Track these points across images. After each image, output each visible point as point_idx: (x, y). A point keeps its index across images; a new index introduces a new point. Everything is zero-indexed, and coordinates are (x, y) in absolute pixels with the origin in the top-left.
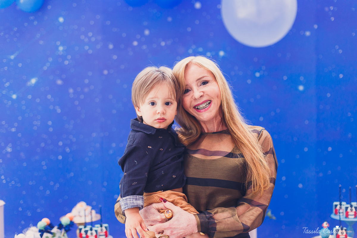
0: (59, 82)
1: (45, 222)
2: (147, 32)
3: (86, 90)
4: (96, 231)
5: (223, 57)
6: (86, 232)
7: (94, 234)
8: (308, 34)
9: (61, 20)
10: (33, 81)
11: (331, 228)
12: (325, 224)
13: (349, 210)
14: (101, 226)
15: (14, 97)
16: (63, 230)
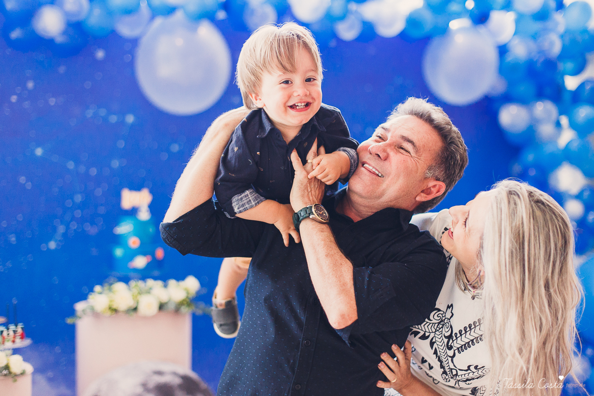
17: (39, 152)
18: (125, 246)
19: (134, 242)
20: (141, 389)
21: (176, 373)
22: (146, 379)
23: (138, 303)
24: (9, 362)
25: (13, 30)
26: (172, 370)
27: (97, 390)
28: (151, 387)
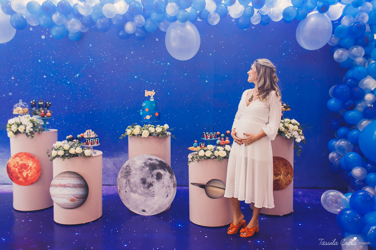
0: (90, 76)
1: (70, 136)
2: (132, 53)
3: (103, 80)
4: (92, 141)
5: (169, 65)
6: (88, 141)
7: (91, 142)
8: (211, 54)
9: (91, 45)
10: (78, 75)
11: (198, 143)
12: (196, 141)
13: (208, 135)
14: (95, 139)
15: (68, 82)
16: (78, 140)
17: (136, 77)
18: (143, 110)
19: (147, 110)
20: (144, 164)
21: (157, 160)
22: (146, 161)
23: (142, 132)
24: (84, 152)
25: (120, 32)
26: (155, 159)
27: (128, 163)
28: (147, 164)
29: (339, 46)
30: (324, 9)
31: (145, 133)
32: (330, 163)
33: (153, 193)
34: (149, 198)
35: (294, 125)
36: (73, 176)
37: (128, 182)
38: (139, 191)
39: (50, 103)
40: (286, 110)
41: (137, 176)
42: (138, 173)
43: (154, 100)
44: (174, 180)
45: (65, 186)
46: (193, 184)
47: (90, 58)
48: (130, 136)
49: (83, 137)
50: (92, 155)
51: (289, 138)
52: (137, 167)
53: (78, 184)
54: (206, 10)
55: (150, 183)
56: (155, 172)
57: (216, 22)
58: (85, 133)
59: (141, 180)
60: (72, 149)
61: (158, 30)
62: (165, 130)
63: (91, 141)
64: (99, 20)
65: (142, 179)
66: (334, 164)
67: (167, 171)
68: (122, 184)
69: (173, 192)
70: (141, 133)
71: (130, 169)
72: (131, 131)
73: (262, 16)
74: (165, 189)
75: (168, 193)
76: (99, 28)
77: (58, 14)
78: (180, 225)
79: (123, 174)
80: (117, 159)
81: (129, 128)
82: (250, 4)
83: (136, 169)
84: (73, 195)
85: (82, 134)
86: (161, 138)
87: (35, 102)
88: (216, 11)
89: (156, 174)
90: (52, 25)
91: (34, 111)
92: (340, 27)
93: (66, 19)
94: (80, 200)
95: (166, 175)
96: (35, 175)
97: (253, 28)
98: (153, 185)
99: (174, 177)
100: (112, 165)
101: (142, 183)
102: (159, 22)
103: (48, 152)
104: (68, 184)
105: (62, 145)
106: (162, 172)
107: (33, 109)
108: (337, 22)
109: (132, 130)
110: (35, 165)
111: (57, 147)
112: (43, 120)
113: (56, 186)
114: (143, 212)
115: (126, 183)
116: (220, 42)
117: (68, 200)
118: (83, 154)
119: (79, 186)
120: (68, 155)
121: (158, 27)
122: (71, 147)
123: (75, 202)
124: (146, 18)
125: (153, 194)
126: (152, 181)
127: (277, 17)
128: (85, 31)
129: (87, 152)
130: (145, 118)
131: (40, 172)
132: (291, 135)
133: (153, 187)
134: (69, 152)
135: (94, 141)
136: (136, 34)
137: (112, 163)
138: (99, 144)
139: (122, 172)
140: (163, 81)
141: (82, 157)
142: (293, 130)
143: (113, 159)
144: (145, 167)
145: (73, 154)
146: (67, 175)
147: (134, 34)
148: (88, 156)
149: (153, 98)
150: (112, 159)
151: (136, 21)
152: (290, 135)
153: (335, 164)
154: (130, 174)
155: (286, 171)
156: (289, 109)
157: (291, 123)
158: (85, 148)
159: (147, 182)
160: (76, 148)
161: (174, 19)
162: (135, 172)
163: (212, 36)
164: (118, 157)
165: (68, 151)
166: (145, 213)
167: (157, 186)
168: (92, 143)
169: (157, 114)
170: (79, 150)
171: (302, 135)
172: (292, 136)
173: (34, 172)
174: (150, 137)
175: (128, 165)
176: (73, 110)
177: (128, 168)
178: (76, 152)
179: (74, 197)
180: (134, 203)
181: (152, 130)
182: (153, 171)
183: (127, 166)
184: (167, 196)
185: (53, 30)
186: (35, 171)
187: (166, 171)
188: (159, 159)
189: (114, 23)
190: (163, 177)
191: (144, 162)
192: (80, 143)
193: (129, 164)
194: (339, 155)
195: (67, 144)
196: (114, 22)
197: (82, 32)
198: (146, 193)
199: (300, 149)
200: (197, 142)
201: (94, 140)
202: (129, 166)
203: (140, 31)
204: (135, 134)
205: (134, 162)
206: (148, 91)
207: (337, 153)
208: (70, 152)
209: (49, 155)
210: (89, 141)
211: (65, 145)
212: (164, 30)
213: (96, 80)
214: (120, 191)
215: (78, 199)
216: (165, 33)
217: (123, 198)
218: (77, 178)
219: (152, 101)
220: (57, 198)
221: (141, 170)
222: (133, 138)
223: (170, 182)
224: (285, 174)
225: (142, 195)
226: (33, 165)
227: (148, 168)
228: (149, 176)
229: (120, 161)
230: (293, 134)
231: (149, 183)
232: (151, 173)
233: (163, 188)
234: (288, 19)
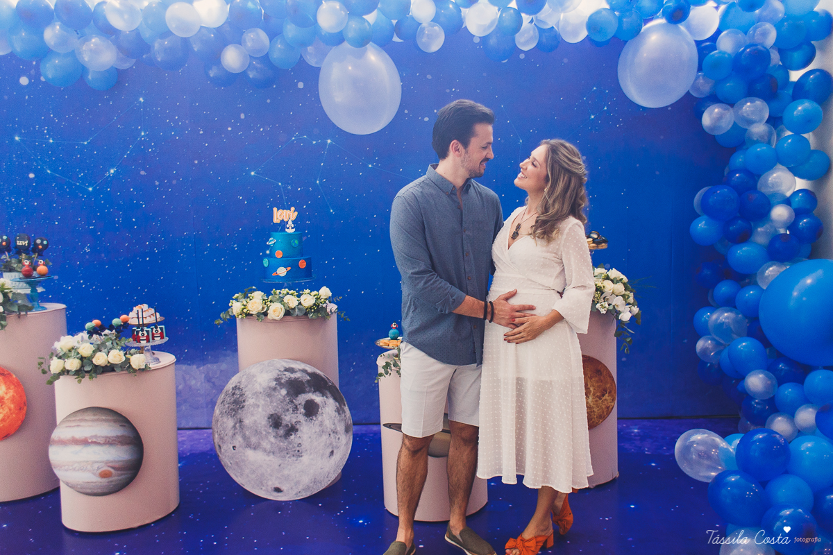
0: (143, 173)
1: (96, 322)
2: (243, 116)
3: (175, 182)
4: (147, 332)
5: (331, 145)
6: (138, 332)
7: (146, 334)
8: (426, 119)
9: (141, 100)
12: (394, 325)
14: (156, 328)
15: (90, 189)
16: (114, 331)
17: (253, 173)
18: (271, 256)
19: (279, 254)
20: (275, 383)
21: (304, 371)
22: (278, 375)
23: (268, 309)
24: (129, 359)
25: (211, 69)
26: (300, 368)
27: (237, 381)
28: (283, 381)
29: (714, 99)
30: (677, 16)
31: (276, 310)
32: (698, 362)
33: (298, 449)
34: (290, 460)
35: (615, 281)
36: (104, 418)
37: (238, 425)
38: (265, 444)
39: (45, 242)
40: (598, 247)
41: (260, 410)
42: (263, 402)
43: (294, 230)
44: (345, 416)
45: (85, 442)
46: (389, 426)
47: (141, 130)
48: (240, 316)
49: (126, 324)
50: (151, 366)
51: (605, 312)
52: (258, 388)
53: (117, 437)
54: (412, 18)
55: (290, 425)
56: (302, 399)
57: (435, 46)
58: (133, 314)
59: (269, 418)
60: (99, 354)
61: (302, 61)
62: (322, 300)
63: (145, 332)
64: (159, 40)
65: (271, 417)
66: (707, 363)
67: (329, 395)
68: (224, 429)
69: (344, 445)
70: (265, 310)
71: (241, 395)
72: (243, 307)
73: (541, 31)
74: (325, 437)
75: (332, 448)
76: (159, 59)
77: (58, 27)
78: (361, 521)
79: (227, 406)
80: (215, 367)
81: (237, 300)
82: (513, 5)
83: (256, 394)
84: (107, 463)
85: (124, 317)
86: (312, 319)
87: (8, 241)
88: (435, 20)
89: (303, 403)
90: (44, 52)
91: (7, 262)
92: (715, 54)
93: (79, 38)
94: (125, 474)
95: (328, 406)
96: (14, 416)
97: (522, 56)
98: (297, 430)
99: (346, 408)
100: (203, 381)
101: (271, 426)
102: (304, 44)
103: (42, 363)
104: (92, 437)
105: (76, 345)
106: (318, 398)
107: (3, 257)
108: (708, 43)
109: (245, 303)
110: (11, 393)
111: (62, 350)
112: (27, 283)
113: (63, 443)
114: (276, 494)
115: (234, 427)
116: (448, 91)
117: (94, 474)
118: (126, 366)
119: (120, 442)
120: (91, 370)
121: (301, 56)
122: (98, 349)
123: (111, 479)
124: (273, 34)
125: (298, 451)
126: (295, 420)
127: (575, 33)
128: (126, 66)
129: (137, 360)
130: (274, 274)
131: (25, 408)
132: (609, 305)
133: (299, 434)
134: (92, 361)
135: (154, 332)
136: (249, 73)
137: (203, 375)
138: (166, 339)
139: (224, 401)
140: (318, 182)
141: (124, 372)
142: (613, 293)
143: (205, 366)
144: (278, 388)
145: (103, 365)
146: (89, 416)
147: (244, 74)
148: (139, 369)
149: (293, 226)
150: (201, 368)
151: (249, 44)
152: (607, 305)
153: (711, 364)
154: (243, 407)
155: (599, 387)
156: (603, 244)
157: (607, 278)
158: (133, 351)
159: (284, 423)
160: (109, 352)
161: (338, 39)
162: (253, 400)
163: (429, 77)
164: (216, 362)
165: (90, 359)
166: (280, 494)
167: (307, 431)
168: (148, 336)
169: (303, 264)
170: (116, 356)
171: (633, 305)
172: (611, 307)
173: (10, 410)
174: (288, 317)
175: (238, 384)
176: (103, 255)
177: (237, 392)
178: (109, 362)
179: (109, 466)
180: (253, 472)
181: (292, 301)
182: (297, 396)
183: (236, 386)
184: (332, 453)
185: (48, 65)
186: (12, 406)
187: (327, 397)
188: (310, 369)
189: (196, 49)
190: (320, 410)
191: (275, 376)
192: (118, 337)
193: (240, 382)
194: (718, 344)
195: (86, 342)
196: (194, 46)
197: (121, 68)
198: (281, 450)
199: (629, 337)
200: (396, 328)
201: (152, 329)
202: (239, 388)
203: (259, 66)
204: (251, 313)
205: (251, 378)
206: (281, 211)
207: (712, 339)
208: (94, 362)
209: (43, 370)
210: (140, 333)
211: (83, 343)
212: (316, 63)
213: (157, 183)
214: (219, 446)
215: (119, 472)
216: (319, 69)
217: (229, 463)
218: (115, 421)
219: (290, 234)
220: (66, 470)
221: (269, 396)
222: (247, 321)
223: (336, 421)
224: (598, 394)
225: (273, 453)
226: (6, 394)
227: (284, 392)
228: (288, 410)
229: (221, 371)
230: (613, 304)
231: (287, 425)
232: (292, 402)
233: (321, 436)
234: (598, 38)
